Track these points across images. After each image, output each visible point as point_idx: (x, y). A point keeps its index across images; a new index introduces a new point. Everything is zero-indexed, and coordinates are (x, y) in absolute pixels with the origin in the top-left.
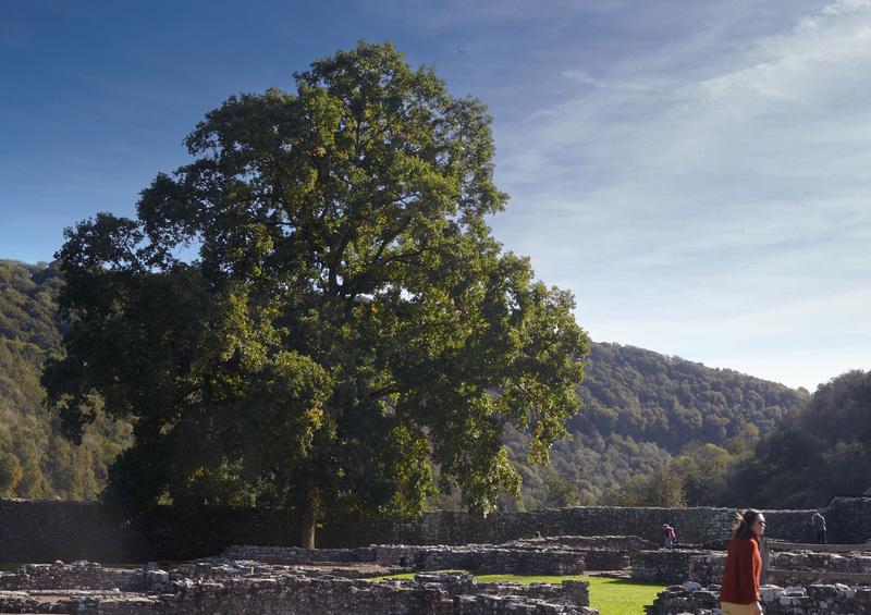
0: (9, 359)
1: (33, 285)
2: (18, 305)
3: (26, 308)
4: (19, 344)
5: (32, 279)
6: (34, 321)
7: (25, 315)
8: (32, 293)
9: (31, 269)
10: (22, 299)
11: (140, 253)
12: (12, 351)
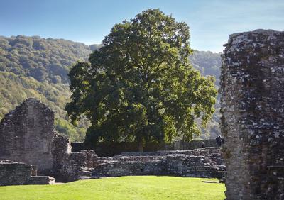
0: (5, 81)
1: (10, 46)
2: (4, 56)
3: (8, 57)
4: (7, 74)
5: (9, 44)
6: (12, 63)
7: (7, 60)
8: (10, 50)
9: (9, 40)
10: (5, 53)
11: (89, 71)
12: (5, 77)
